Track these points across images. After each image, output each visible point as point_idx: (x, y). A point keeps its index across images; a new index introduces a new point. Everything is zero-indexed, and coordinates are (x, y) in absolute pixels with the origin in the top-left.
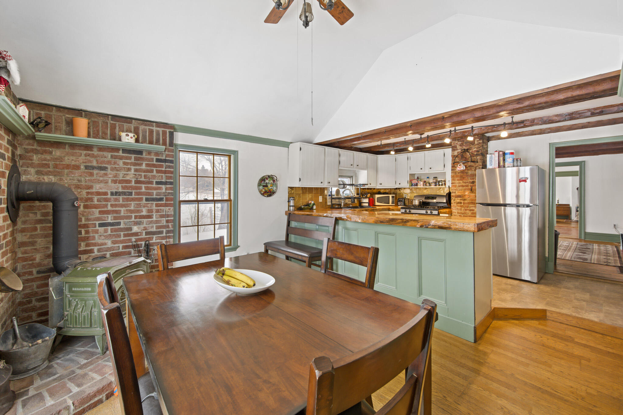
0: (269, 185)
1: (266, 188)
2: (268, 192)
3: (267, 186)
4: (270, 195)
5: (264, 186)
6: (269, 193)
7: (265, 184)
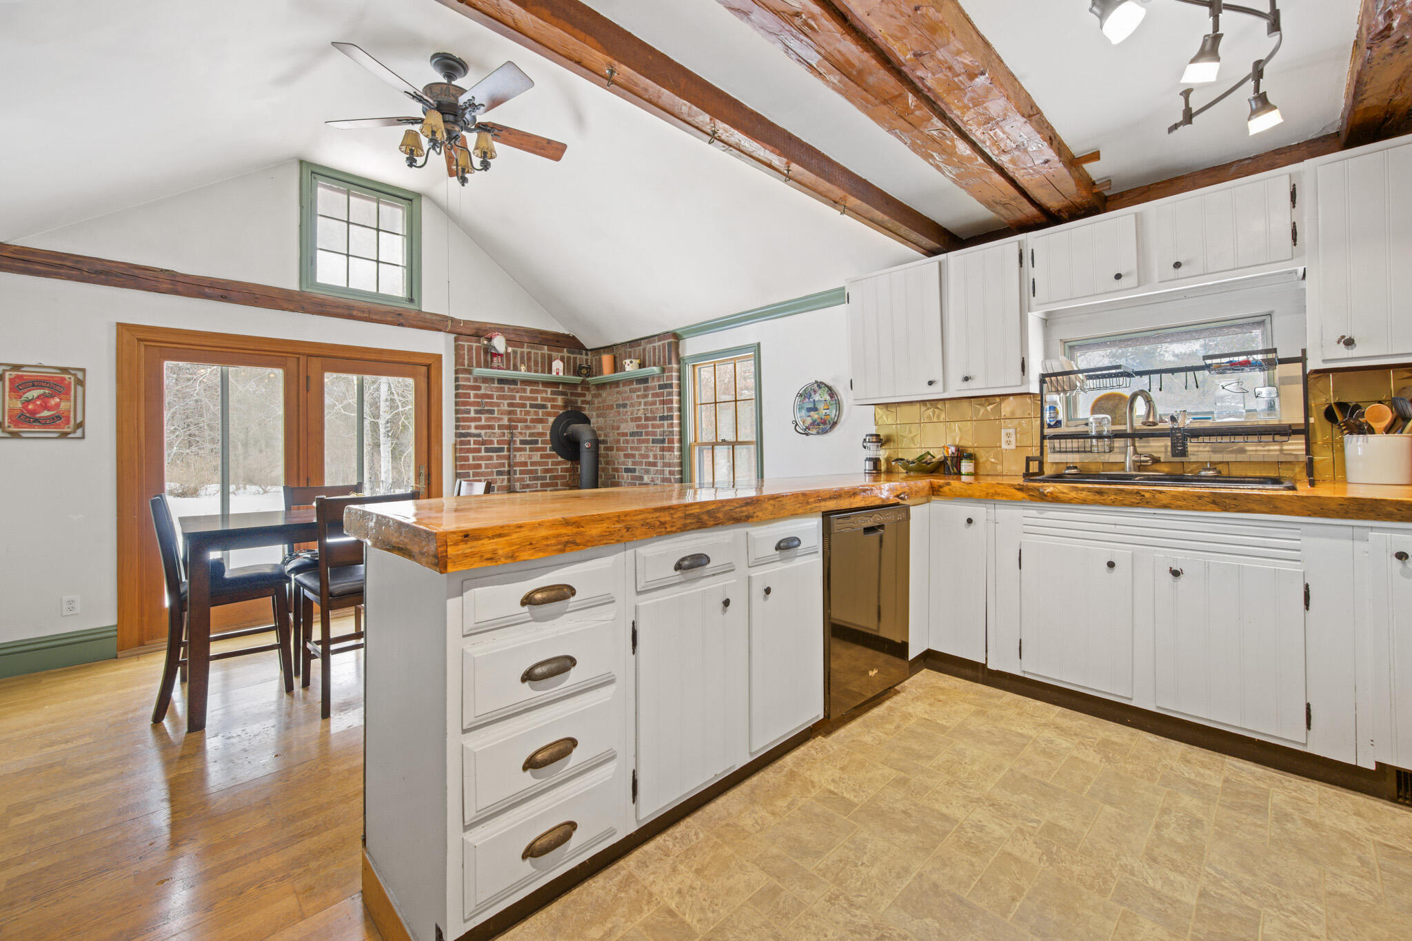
0: (821, 406)
1: (815, 415)
2: (818, 425)
3: (815, 409)
4: (825, 432)
5: (809, 410)
6: (825, 426)
7: (811, 405)
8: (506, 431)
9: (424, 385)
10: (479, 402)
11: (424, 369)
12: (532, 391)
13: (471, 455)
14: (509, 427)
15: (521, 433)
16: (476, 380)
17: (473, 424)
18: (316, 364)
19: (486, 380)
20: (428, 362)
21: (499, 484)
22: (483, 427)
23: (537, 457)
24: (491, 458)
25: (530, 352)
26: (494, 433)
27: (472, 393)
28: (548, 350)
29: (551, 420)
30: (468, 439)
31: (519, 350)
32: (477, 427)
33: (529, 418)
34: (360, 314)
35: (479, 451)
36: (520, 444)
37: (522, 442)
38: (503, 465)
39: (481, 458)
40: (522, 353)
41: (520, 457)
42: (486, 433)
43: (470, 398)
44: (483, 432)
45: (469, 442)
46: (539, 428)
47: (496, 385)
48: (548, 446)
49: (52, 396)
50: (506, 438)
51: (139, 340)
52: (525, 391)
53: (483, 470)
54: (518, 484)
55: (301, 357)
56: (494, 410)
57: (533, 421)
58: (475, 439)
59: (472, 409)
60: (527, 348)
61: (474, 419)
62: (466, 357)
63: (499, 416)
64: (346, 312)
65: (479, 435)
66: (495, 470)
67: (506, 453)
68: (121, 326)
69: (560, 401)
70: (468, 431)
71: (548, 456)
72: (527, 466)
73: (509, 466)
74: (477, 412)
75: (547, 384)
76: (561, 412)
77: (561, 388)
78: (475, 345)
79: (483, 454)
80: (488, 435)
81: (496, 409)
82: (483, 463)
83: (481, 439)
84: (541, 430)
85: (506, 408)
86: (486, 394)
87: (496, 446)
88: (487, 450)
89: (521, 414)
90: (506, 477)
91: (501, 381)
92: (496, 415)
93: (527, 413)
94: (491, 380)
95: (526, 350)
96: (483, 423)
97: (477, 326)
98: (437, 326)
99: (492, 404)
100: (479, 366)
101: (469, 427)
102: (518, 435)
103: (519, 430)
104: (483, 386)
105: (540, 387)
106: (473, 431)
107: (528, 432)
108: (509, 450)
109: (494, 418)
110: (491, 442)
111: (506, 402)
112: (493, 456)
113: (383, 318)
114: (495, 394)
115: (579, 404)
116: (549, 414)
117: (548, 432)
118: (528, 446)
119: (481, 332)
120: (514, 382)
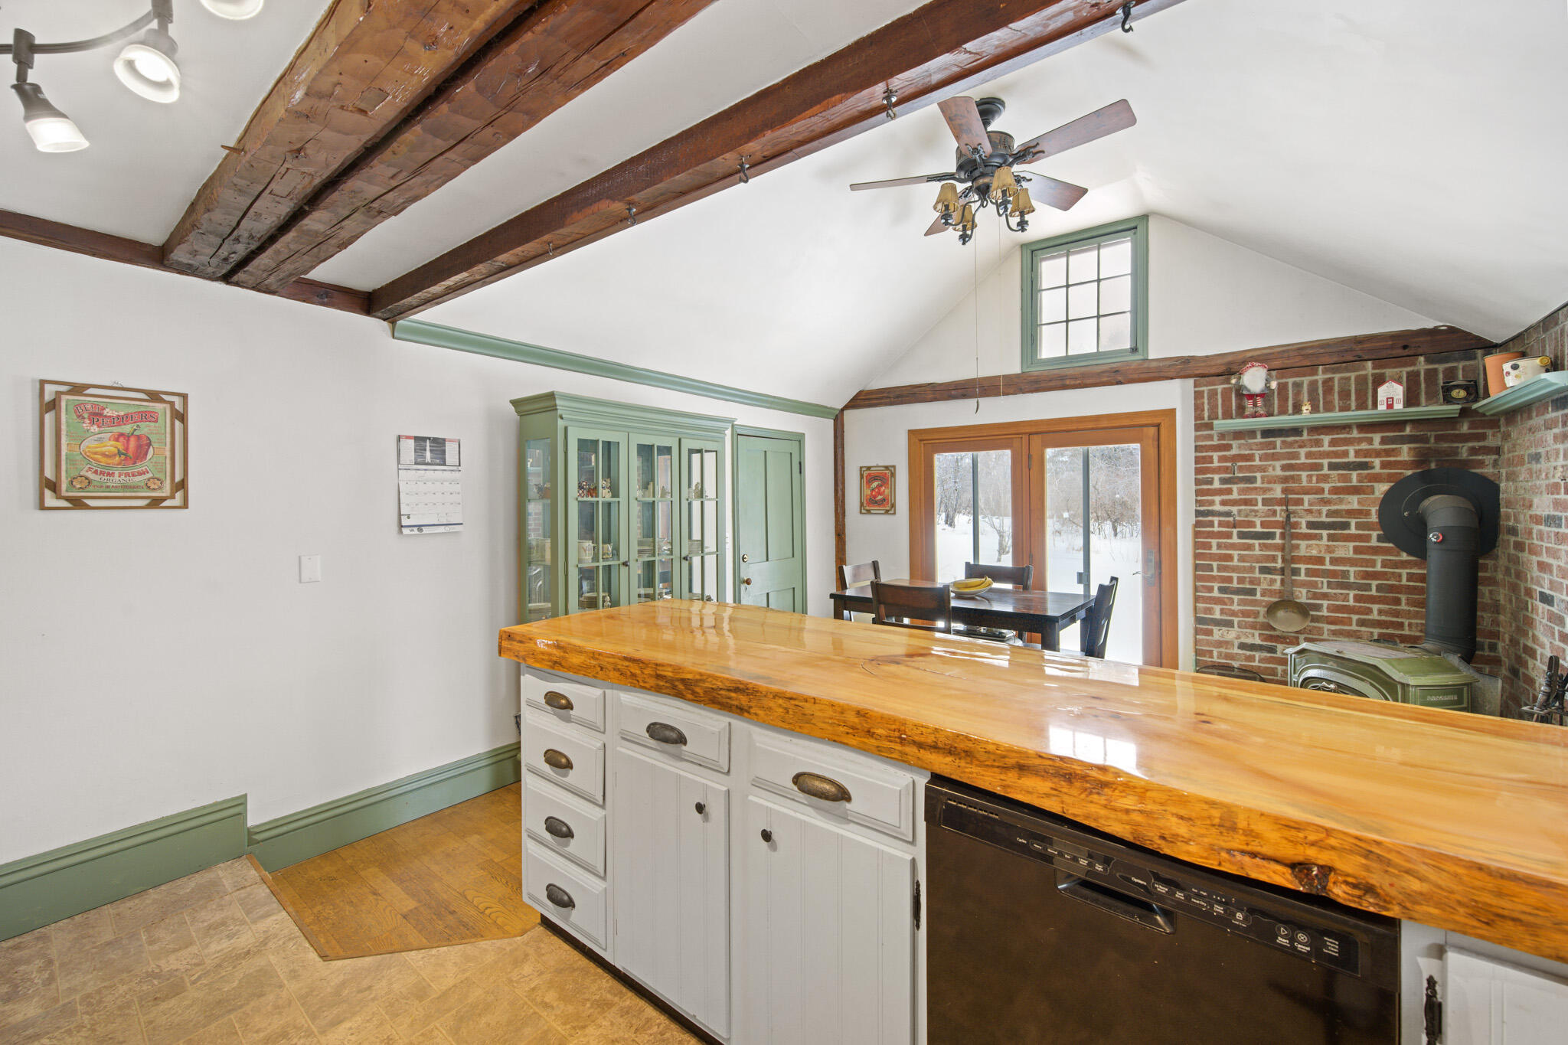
8: (1278, 508)
9: (1153, 452)
10: (1227, 468)
11: (1152, 431)
12: (1333, 443)
13: (1214, 542)
14: (1285, 502)
15: (1309, 511)
16: (1222, 436)
17: (1217, 499)
18: (1036, 440)
19: (1238, 435)
20: (1156, 421)
21: (1265, 586)
22: (1234, 503)
23: (1346, 550)
24: (1250, 547)
25: (1331, 379)
26: (1257, 511)
27: (1216, 455)
28: (1374, 368)
29: (1382, 488)
30: (1210, 518)
31: (1306, 380)
32: (1223, 503)
33: (1327, 486)
34: (1073, 382)
35: (1229, 536)
36: (1307, 527)
37: (1311, 525)
38: (1274, 559)
39: (1233, 546)
40: (1313, 385)
41: (1304, 548)
42: (1239, 511)
43: (1212, 462)
44: (1235, 509)
45: (1211, 524)
46: (1353, 502)
47: (1259, 439)
48: (1374, 534)
49: (882, 486)
50: (1278, 518)
51: (921, 440)
52: (1318, 443)
53: (1235, 562)
54: (1304, 591)
55: (1024, 436)
56: (1255, 477)
57: (1335, 491)
58: (1222, 519)
59: (1216, 477)
60: (1324, 372)
61: (1219, 492)
62: (1206, 407)
63: (1266, 485)
64: (1059, 383)
65: (1228, 514)
66: (1257, 565)
67: (1278, 541)
68: (910, 432)
69: (1405, 452)
70: (1210, 508)
71: (1375, 551)
72: (1323, 564)
73: (1284, 560)
74: (1223, 481)
75: (1367, 427)
76: (1409, 473)
77: (1408, 430)
78: (1220, 388)
79: (1235, 540)
80: (1243, 513)
81: (1258, 475)
82: (1235, 553)
83: (1231, 519)
84: (1355, 506)
85: (1279, 472)
86: (1239, 455)
87: (1259, 529)
88: (1241, 535)
89: (1310, 481)
90: (1278, 578)
91: (1267, 433)
92: (1259, 484)
93: (1325, 478)
94: (1252, 433)
95: (1320, 377)
96: (1235, 496)
97: (1230, 359)
98: (1166, 374)
99: (1250, 469)
100: (1227, 415)
101: (1212, 503)
102: (1304, 513)
103: (1306, 506)
104: (1235, 443)
105: (1355, 434)
106: (1218, 507)
107: (1325, 509)
108: (1283, 536)
109: (1256, 488)
110: (1252, 524)
111: (1278, 464)
112: (1253, 545)
113: (1098, 381)
114: (1257, 454)
115: (1464, 454)
116: (1377, 478)
117: (1374, 510)
118: (1325, 533)
119: (1231, 367)
120: (1296, 431)
